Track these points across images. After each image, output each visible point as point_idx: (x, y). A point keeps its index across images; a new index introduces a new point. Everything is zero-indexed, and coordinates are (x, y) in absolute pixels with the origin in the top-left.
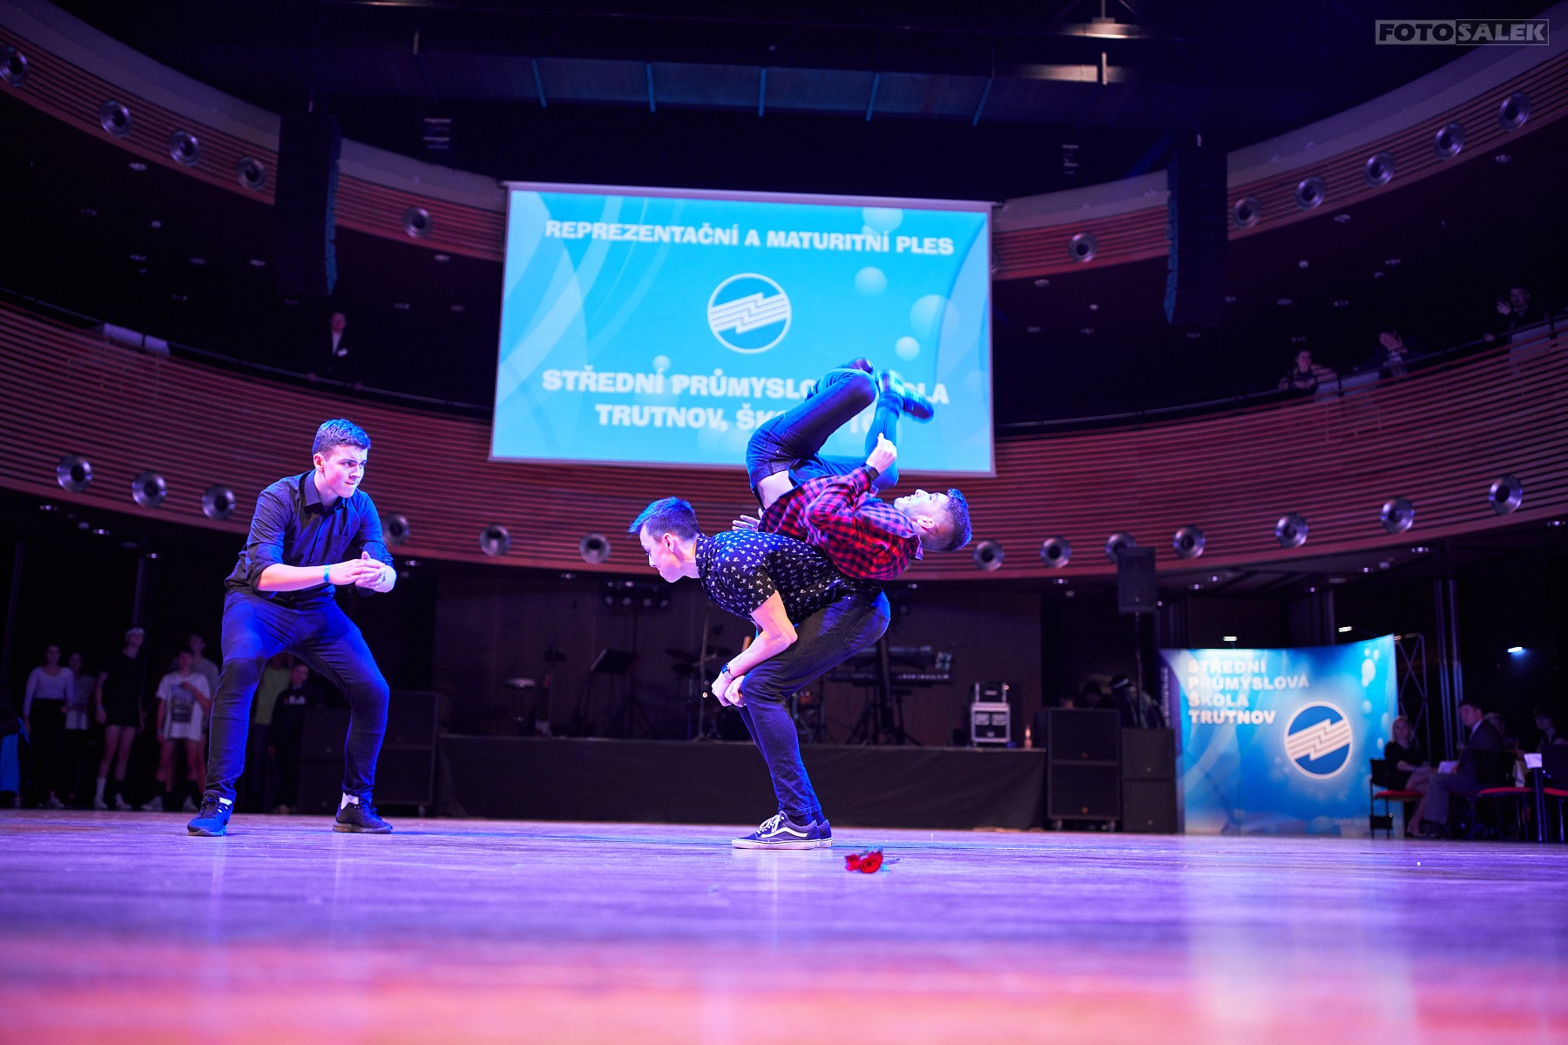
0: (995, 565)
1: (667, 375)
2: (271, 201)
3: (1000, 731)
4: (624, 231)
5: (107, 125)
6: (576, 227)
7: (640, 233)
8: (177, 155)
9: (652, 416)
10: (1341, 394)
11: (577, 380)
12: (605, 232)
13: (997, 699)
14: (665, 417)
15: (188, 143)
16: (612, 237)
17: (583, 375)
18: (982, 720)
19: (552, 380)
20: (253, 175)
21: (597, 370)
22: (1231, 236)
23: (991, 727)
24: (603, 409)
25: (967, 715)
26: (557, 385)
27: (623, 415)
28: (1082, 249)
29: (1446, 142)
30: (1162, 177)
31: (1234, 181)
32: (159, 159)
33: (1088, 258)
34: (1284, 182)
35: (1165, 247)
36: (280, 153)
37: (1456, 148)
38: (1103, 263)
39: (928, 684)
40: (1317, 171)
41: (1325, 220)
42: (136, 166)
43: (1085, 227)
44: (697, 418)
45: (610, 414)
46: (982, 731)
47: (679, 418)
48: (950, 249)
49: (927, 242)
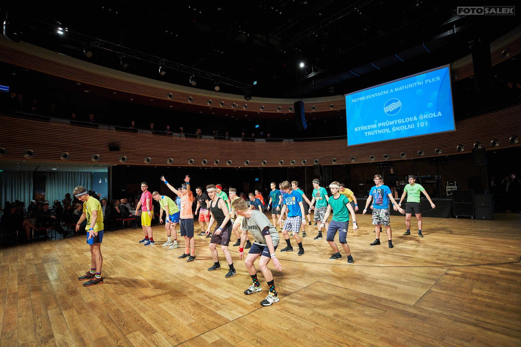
1: (377, 124)
4: (366, 97)
6: (357, 99)
7: (369, 97)
9: (375, 132)
11: (361, 128)
12: (362, 99)
13: (453, 185)
14: (377, 132)
16: (364, 99)
17: (362, 127)
18: (449, 190)
19: (356, 130)
21: (364, 126)
23: (452, 192)
24: (366, 133)
25: (445, 189)
26: (357, 130)
27: (369, 133)
42: (285, 114)
44: (384, 131)
45: (367, 134)
46: (449, 192)
47: (380, 132)
48: (439, 79)
49: (433, 79)
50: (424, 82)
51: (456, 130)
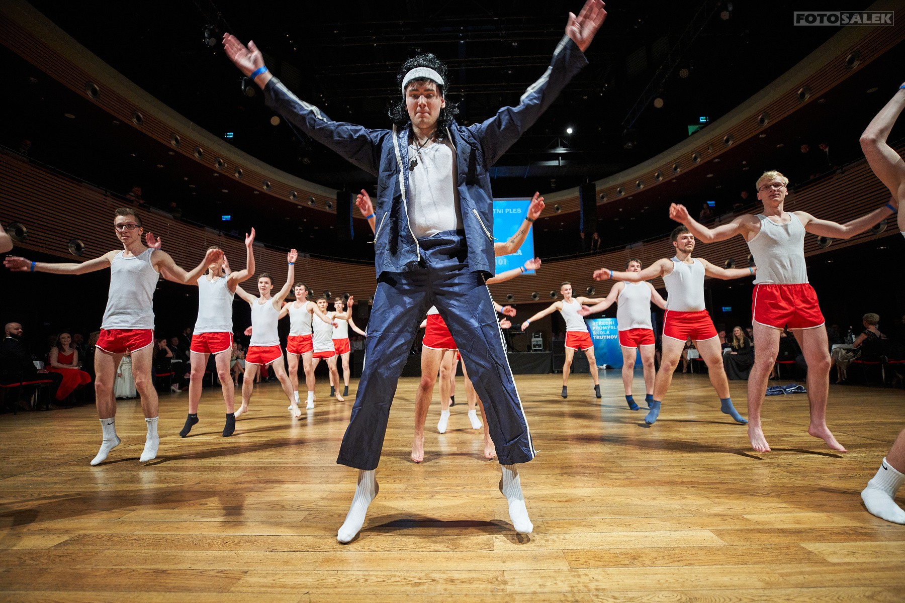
0: (537, 299)
2: (336, 213)
3: (540, 346)
5: (292, 197)
8: (310, 203)
10: (631, 249)
13: (539, 337)
15: (313, 200)
18: (535, 343)
20: (330, 206)
22: (598, 204)
23: (537, 345)
25: (531, 342)
28: (558, 209)
29: (658, 177)
30: (577, 189)
31: (597, 189)
32: (305, 205)
33: (560, 211)
34: (613, 188)
35: (578, 208)
36: (338, 200)
37: (661, 178)
38: (563, 213)
39: (519, 334)
40: (623, 185)
41: (625, 199)
42: (299, 207)
43: (559, 203)
46: (535, 346)
48: (520, 212)
49: (514, 210)
50: (504, 211)
51: (536, 274)
